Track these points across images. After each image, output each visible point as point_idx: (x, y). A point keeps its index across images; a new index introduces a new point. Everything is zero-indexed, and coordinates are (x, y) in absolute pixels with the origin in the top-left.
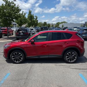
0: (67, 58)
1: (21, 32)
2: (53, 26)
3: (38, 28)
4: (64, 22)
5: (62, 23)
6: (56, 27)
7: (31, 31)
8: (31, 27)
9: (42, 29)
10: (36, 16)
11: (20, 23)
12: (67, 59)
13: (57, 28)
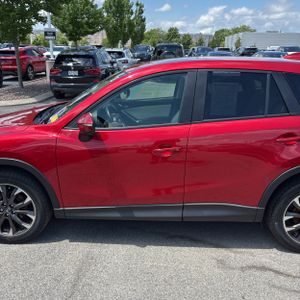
0: (290, 223)
1: (71, 64)
2: (201, 43)
3: (146, 49)
4: (245, 29)
5: (236, 31)
6: (213, 47)
7: (112, 63)
8: (119, 44)
9: (160, 53)
10: (137, 4)
11: (71, 27)
12: (287, 229)
13: (216, 50)
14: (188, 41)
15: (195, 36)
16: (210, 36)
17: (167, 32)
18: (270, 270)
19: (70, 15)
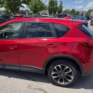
14: (78, 13)
15: (81, 12)
16: (86, 12)
17: (71, 10)
18: (43, 90)
19: (34, 5)
